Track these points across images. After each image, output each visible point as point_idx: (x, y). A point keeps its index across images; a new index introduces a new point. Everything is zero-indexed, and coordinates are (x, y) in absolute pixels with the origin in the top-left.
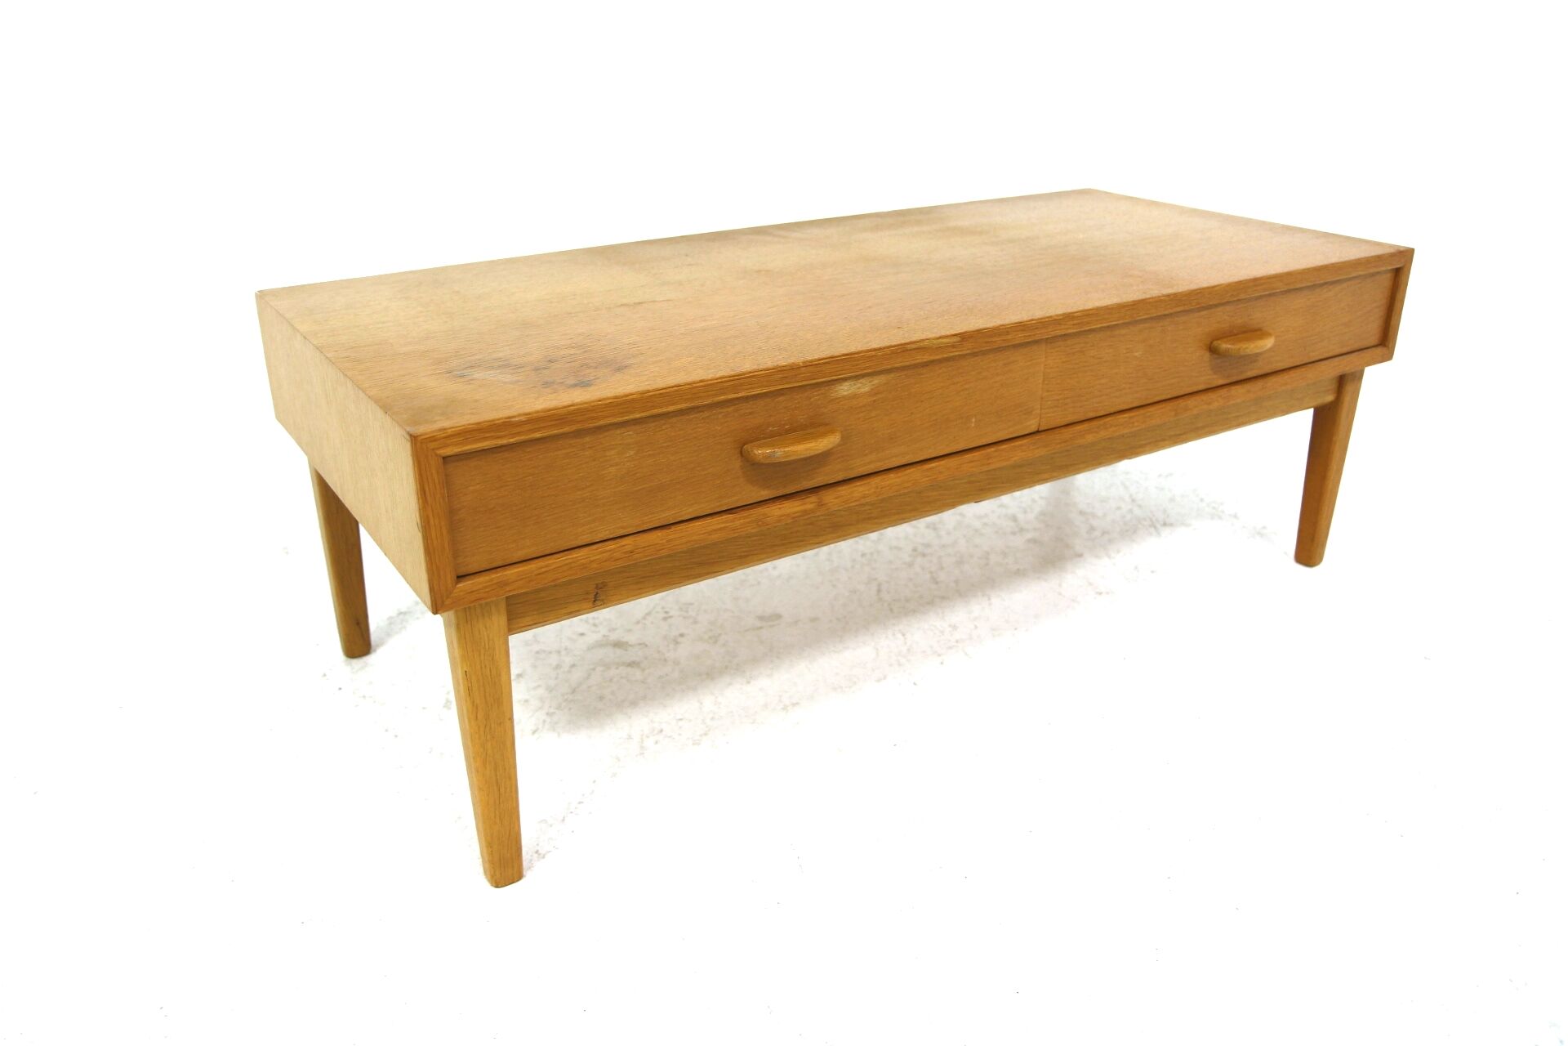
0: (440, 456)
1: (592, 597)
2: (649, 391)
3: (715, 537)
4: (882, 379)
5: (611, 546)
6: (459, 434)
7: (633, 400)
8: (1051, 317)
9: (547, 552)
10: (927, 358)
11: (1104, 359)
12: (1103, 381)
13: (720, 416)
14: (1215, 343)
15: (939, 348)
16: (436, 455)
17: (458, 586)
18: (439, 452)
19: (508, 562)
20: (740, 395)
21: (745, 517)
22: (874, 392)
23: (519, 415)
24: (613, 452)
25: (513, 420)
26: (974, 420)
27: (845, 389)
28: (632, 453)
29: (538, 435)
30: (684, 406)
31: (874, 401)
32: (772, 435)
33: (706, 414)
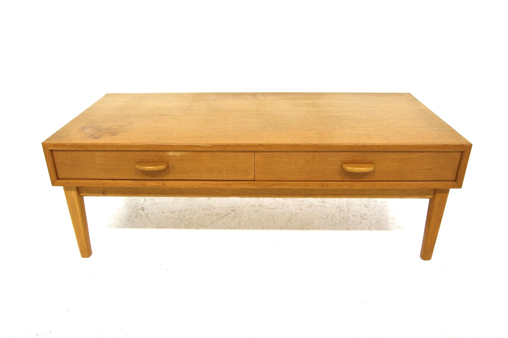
0: (49, 149)
1: (102, 192)
2: (104, 144)
3: (129, 186)
4: (185, 153)
5: (98, 181)
6: (53, 145)
7: (99, 145)
8: (253, 144)
9: (82, 178)
10: (199, 149)
11: (284, 162)
12: (285, 169)
13: (129, 154)
14: (344, 165)
15: (204, 147)
16: (48, 149)
17: (57, 181)
18: (49, 148)
19: (71, 178)
20: (132, 149)
21: (138, 183)
22: (180, 156)
23: (69, 143)
24: (97, 157)
25: (67, 144)
26: (224, 171)
27: (171, 154)
28: (103, 158)
29: (73, 149)
30: (114, 149)
31: (183, 159)
32: (147, 162)
33: (124, 152)
